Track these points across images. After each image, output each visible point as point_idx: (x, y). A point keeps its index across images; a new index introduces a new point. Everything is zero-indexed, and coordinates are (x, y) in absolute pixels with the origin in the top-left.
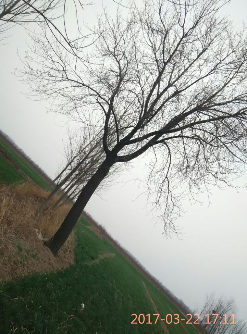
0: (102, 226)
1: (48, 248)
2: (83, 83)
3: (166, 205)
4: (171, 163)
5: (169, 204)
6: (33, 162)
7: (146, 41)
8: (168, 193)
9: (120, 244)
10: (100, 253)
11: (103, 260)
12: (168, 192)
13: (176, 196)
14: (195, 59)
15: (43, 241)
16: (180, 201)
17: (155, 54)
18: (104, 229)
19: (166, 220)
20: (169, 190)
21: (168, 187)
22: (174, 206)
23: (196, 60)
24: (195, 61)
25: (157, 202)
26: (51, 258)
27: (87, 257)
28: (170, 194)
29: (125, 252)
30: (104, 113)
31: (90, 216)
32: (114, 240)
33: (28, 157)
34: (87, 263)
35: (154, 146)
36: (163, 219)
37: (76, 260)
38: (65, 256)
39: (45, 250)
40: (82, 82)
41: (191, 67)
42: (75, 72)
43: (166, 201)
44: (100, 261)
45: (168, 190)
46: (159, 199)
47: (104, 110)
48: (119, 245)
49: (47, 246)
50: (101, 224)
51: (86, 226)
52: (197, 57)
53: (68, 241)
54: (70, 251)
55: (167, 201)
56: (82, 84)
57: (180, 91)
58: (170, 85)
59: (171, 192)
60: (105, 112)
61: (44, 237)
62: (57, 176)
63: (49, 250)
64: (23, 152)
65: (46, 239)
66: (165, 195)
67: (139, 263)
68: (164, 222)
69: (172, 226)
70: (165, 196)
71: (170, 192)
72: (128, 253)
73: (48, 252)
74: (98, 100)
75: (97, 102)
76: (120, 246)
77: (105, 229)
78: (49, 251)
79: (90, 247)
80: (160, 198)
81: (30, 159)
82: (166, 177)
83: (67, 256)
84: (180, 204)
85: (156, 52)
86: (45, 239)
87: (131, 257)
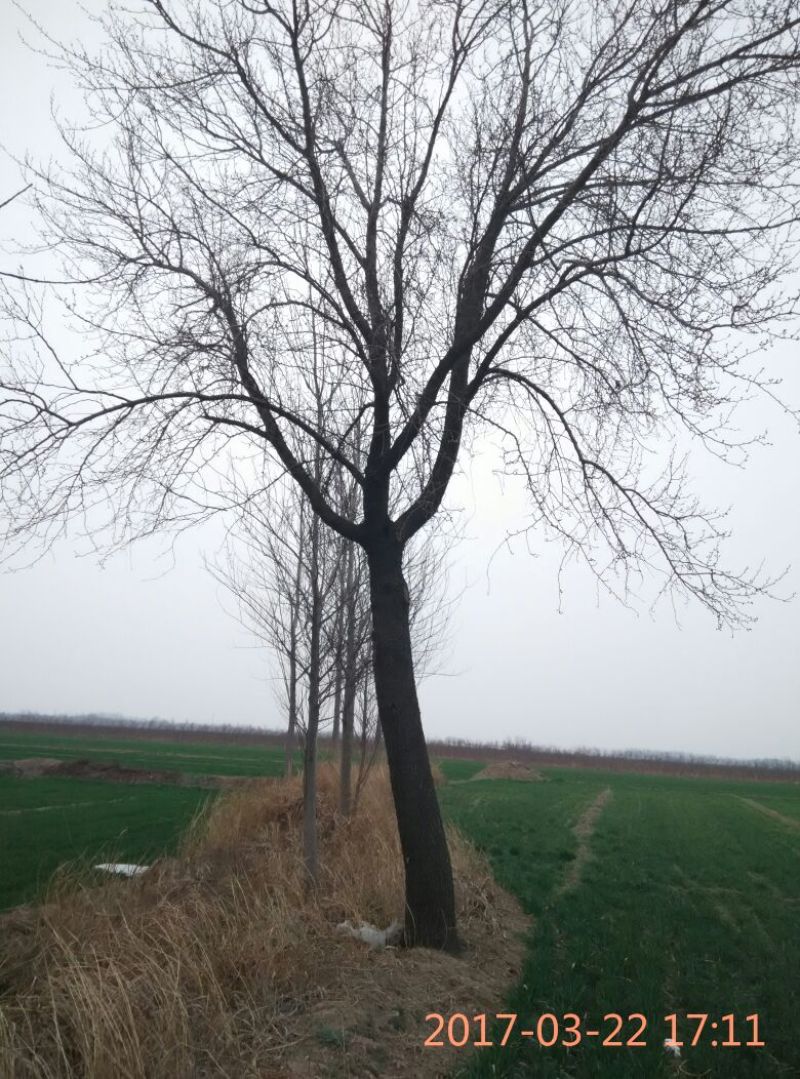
0: (514, 742)
1: (421, 950)
2: (125, 402)
3: (653, 538)
4: (562, 410)
5: (661, 530)
6: (206, 727)
7: (209, 147)
8: (630, 500)
9: (597, 750)
10: (569, 821)
11: (597, 836)
12: (626, 499)
13: (659, 492)
14: (381, 83)
15: (388, 942)
16: (684, 492)
17: (262, 161)
18: (524, 746)
19: (695, 581)
20: (623, 490)
21: (614, 482)
22: (682, 522)
23: (385, 83)
24: (385, 88)
25: (623, 553)
26: (454, 977)
27: (549, 866)
28: (636, 499)
29: (628, 758)
30: (255, 436)
31: (460, 742)
32: (573, 753)
33: (182, 726)
34: (564, 888)
35: (473, 405)
36: (681, 586)
37: (531, 908)
38: (487, 928)
39: (415, 966)
40: (119, 402)
41: (389, 111)
42: (77, 389)
43: (643, 528)
44: (593, 847)
45: (620, 493)
46: (619, 540)
47: (249, 428)
48: (596, 754)
49: (412, 945)
50: (507, 742)
51: (472, 779)
52: (381, 73)
53: (461, 872)
54: (491, 898)
55: (647, 526)
56: (123, 406)
57: (413, 192)
58: (373, 210)
59: (634, 491)
60: (257, 431)
61: (382, 927)
62: (287, 713)
63: (429, 952)
64: (163, 723)
65: (395, 926)
66: (625, 515)
67: (687, 758)
68: (694, 590)
69: (729, 583)
70: (629, 518)
71: (630, 494)
72: (636, 756)
73: (430, 961)
74: (212, 413)
75: (212, 422)
76: (602, 754)
77: (527, 743)
78: (431, 958)
79: (532, 831)
80: (621, 535)
81: (192, 726)
82: (584, 462)
83: (494, 920)
84: (689, 503)
85: (259, 152)
86: (390, 930)
87: (654, 758)
